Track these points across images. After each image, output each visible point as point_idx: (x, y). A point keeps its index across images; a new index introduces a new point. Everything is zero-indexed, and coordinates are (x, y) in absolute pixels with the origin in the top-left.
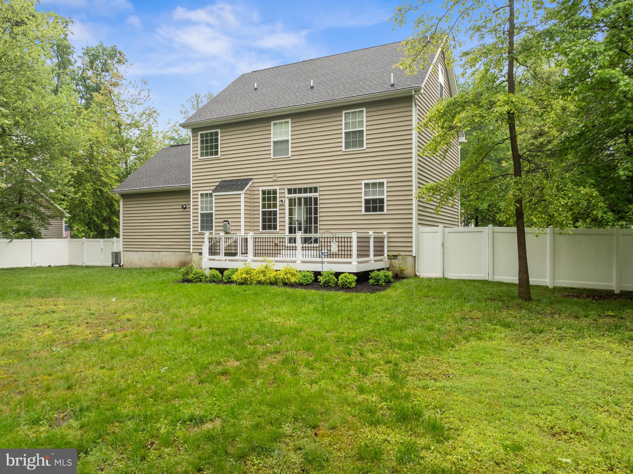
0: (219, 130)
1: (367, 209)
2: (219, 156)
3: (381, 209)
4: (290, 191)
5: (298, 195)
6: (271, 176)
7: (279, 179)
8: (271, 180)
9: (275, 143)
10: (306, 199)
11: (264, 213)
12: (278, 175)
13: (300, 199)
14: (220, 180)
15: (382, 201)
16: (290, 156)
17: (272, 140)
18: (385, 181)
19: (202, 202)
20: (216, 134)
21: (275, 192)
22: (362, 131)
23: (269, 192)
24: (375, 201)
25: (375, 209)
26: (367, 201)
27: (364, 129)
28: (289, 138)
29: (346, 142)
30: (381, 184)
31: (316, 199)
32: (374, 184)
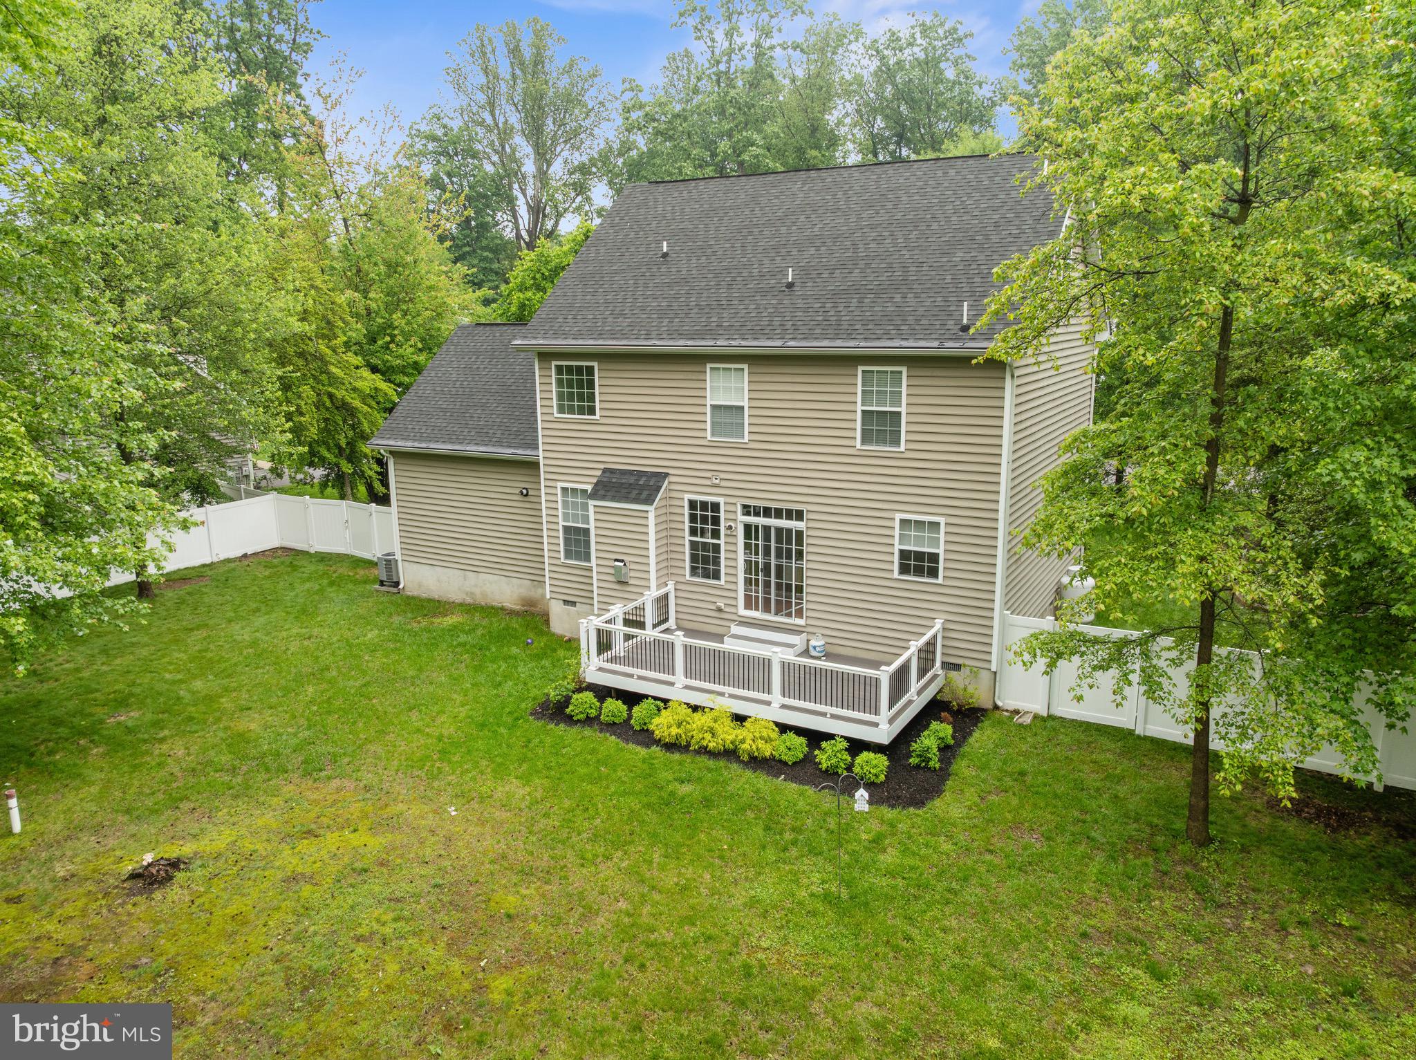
0: (595, 364)
1: (904, 569)
2: (597, 417)
3: (933, 573)
4: (747, 510)
5: (762, 521)
6: (708, 474)
7: (724, 484)
8: (708, 482)
9: (714, 407)
10: (779, 531)
11: (694, 545)
12: (723, 476)
13: (767, 529)
14: (602, 466)
15: (934, 558)
16: (746, 440)
17: (709, 402)
18: (942, 520)
19: (565, 503)
20: (590, 370)
21: (716, 507)
22: (899, 413)
23: (704, 505)
24: (919, 556)
25: (919, 571)
26: (904, 555)
27: (903, 409)
28: (746, 404)
29: (863, 430)
30: (935, 526)
31: (800, 534)
32: (919, 524)
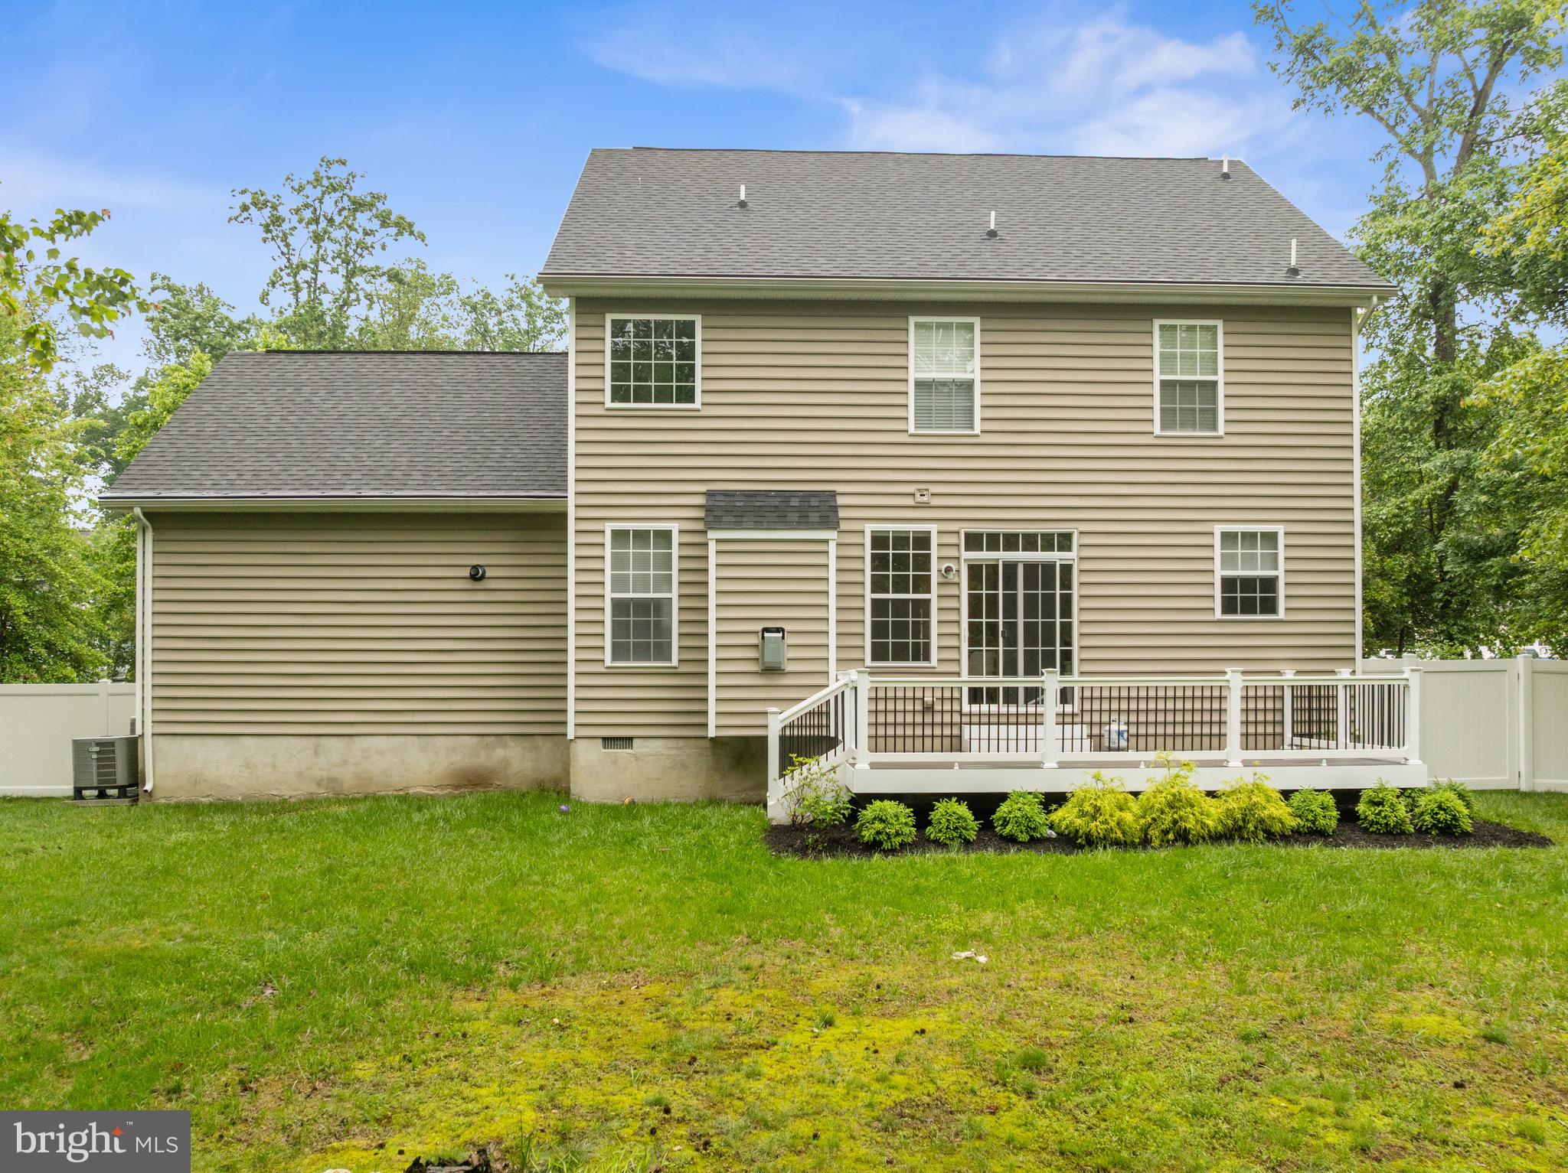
0: (698, 319)
1: (1229, 606)
2: (697, 405)
3: (1270, 606)
4: (973, 541)
5: (1002, 556)
6: (910, 489)
7: (936, 501)
8: (909, 501)
9: (920, 385)
10: (1031, 568)
11: (879, 607)
12: (934, 489)
13: (1010, 568)
14: (703, 488)
15: (1269, 584)
16: (977, 430)
17: (913, 375)
18: (1280, 529)
19: (619, 562)
20: (687, 329)
21: (923, 541)
22: (1214, 384)
23: (901, 540)
24: (1248, 583)
25: (1248, 607)
26: (1228, 584)
27: (1220, 378)
28: (977, 377)
29: (1164, 410)
30: (1271, 538)
31: (1067, 570)
32: (1250, 538)
